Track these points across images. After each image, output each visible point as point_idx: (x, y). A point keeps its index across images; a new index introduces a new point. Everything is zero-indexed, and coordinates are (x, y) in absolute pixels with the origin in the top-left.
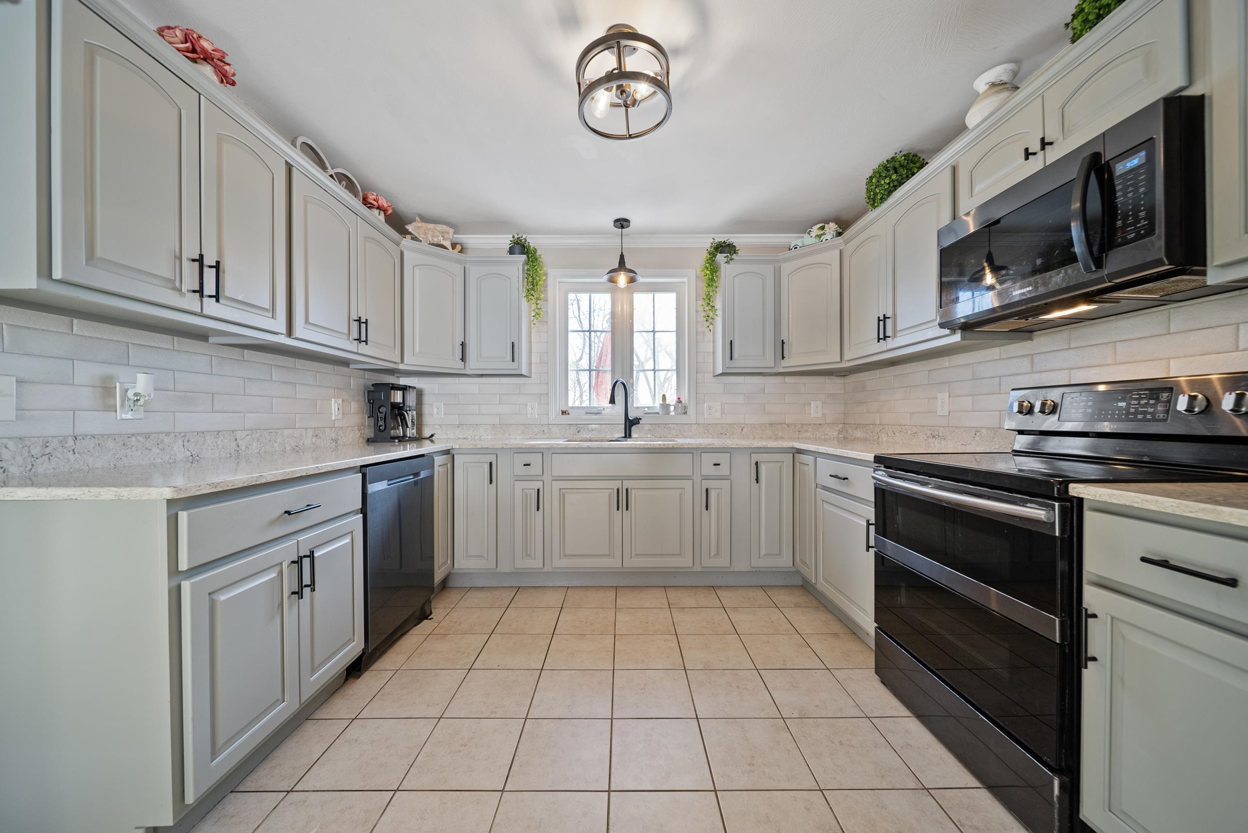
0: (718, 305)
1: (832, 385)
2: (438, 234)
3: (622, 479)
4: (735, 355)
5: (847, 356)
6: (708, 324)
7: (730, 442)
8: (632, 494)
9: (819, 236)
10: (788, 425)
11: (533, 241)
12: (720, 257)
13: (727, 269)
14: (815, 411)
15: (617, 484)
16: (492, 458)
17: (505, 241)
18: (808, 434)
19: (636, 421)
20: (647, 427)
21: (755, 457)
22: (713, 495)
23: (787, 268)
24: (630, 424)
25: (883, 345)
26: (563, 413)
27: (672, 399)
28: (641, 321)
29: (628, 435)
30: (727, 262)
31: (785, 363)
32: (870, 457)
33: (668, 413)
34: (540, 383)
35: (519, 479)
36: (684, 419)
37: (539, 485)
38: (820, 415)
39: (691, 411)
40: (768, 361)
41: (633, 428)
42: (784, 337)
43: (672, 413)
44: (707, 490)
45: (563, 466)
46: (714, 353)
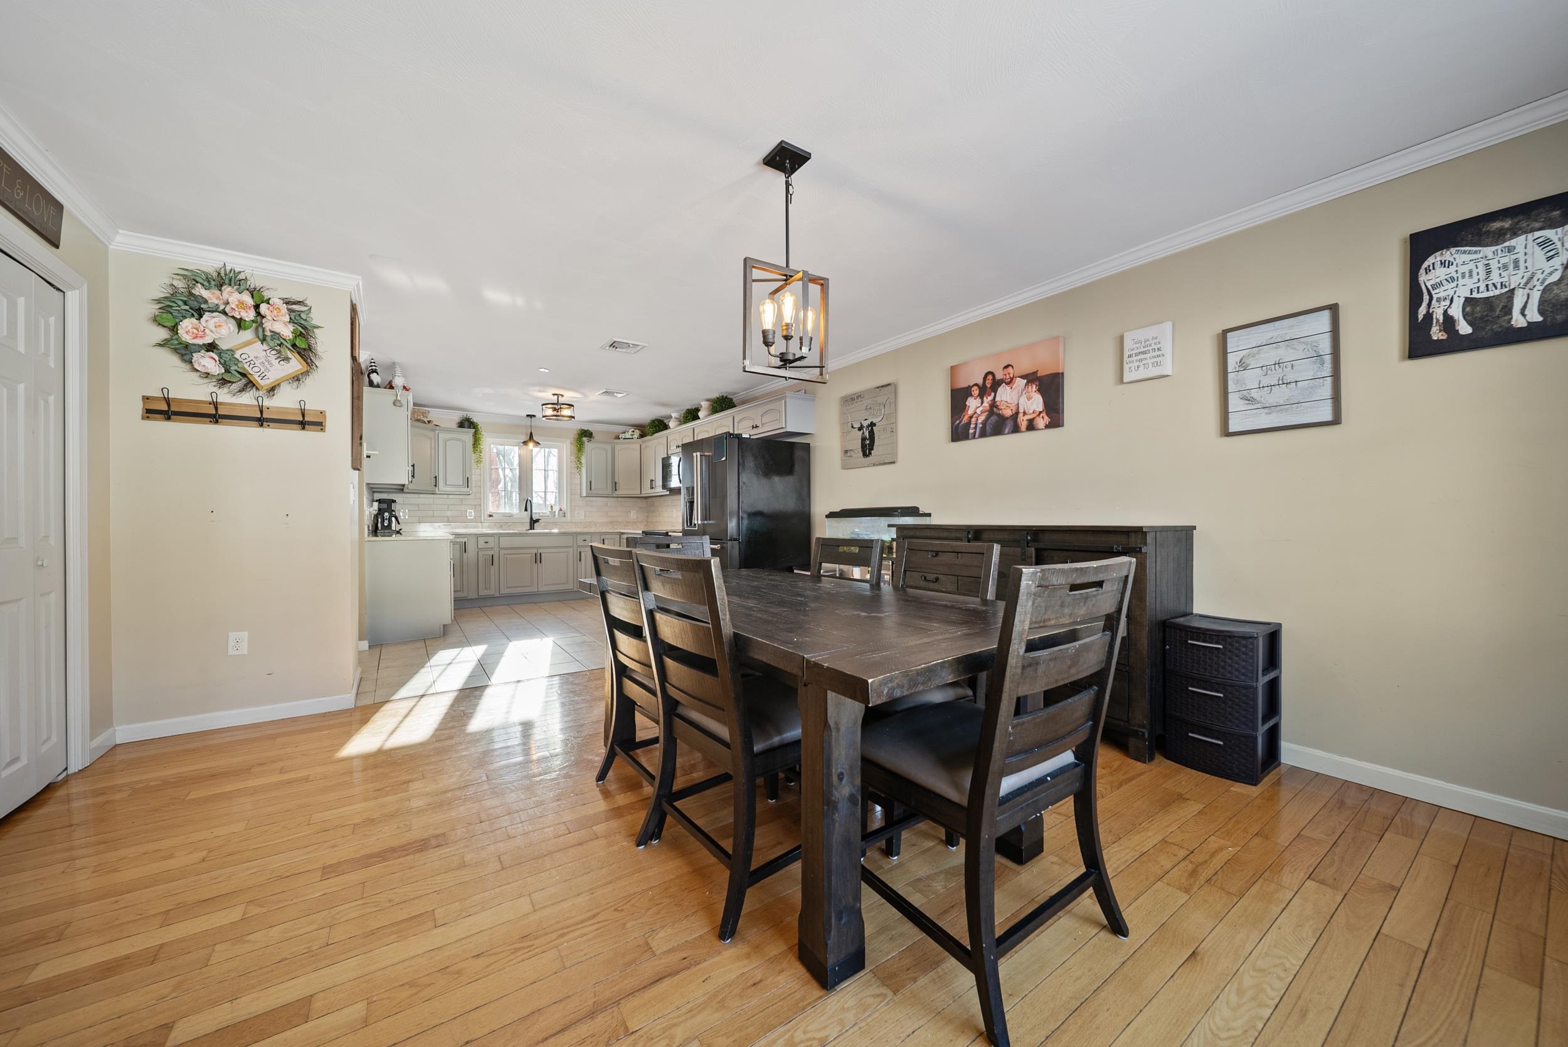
0: (583, 461)
1: (642, 503)
2: (420, 414)
3: (537, 548)
4: (593, 488)
5: (642, 493)
6: (578, 471)
7: (592, 530)
8: (543, 555)
9: (632, 435)
10: (620, 523)
11: (475, 420)
12: (585, 439)
13: (588, 446)
14: (633, 515)
15: (535, 551)
16: (465, 540)
17: (457, 417)
18: (630, 527)
19: (537, 521)
20: (542, 524)
21: (602, 537)
22: (583, 554)
23: (618, 447)
24: (533, 522)
25: (652, 491)
26: (490, 516)
27: (556, 509)
28: (538, 463)
29: (532, 527)
30: (588, 441)
31: (617, 493)
32: (641, 532)
33: (555, 516)
34: (476, 499)
35: (479, 549)
36: (564, 519)
37: (491, 553)
38: (635, 517)
39: (568, 515)
40: (609, 491)
41: (536, 525)
42: (616, 480)
43: (557, 516)
44: (580, 552)
45: (505, 542)
46: (581, 484)
